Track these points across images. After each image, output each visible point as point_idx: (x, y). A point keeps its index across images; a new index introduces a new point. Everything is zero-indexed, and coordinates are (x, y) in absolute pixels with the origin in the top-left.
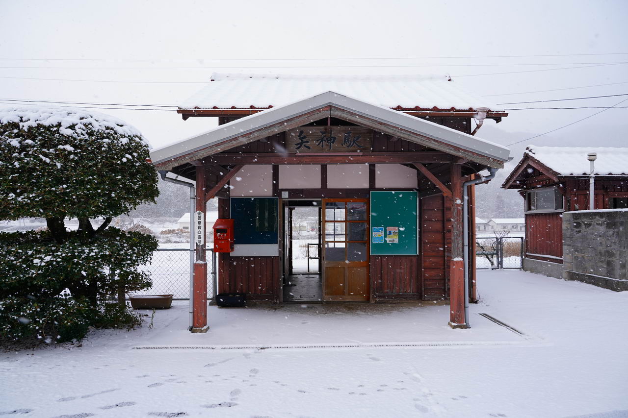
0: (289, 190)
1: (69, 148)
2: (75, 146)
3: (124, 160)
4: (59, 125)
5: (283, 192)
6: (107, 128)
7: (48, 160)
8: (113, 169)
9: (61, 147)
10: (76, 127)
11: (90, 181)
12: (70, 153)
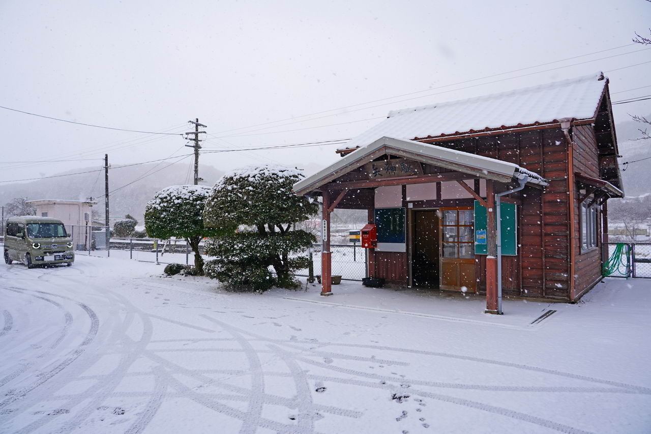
0: (414, 202)
1: (251, 188)
2: (253, 187)
3: (279, 192)
4: (249, 176)
5: (409, 204)
6: (273, 174)
7: (241, 196)
8: (272, 197)
9: (247, 188)
10: (256, 176)
11: (258, 205)
12: (251, 191)
